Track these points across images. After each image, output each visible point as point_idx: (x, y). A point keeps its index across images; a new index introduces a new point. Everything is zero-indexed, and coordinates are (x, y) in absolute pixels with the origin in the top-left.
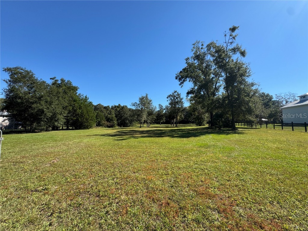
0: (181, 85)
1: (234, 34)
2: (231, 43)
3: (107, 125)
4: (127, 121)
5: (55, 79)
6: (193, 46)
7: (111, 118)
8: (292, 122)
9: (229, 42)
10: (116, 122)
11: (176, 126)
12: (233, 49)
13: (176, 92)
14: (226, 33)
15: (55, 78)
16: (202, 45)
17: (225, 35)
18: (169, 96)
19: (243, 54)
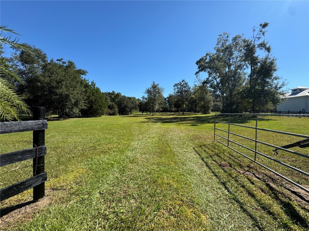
0: (196, 75)
1: (263, 30)
2: (259, 38)
3: (110, 113)
4: (128, 109)
5: (63, 61)
6: (219, 37)
7: (112, 106)
8: (289, 111)
9: (257, 37)
10: (117, 110)
11: (183, 114)
12: (260, 44)
13: (184, 81)
14: (255, 27)
15: (62, 59)
16: (227, 37)
17: (254, 30)
18: (176, 85)
19: (268, 50)
